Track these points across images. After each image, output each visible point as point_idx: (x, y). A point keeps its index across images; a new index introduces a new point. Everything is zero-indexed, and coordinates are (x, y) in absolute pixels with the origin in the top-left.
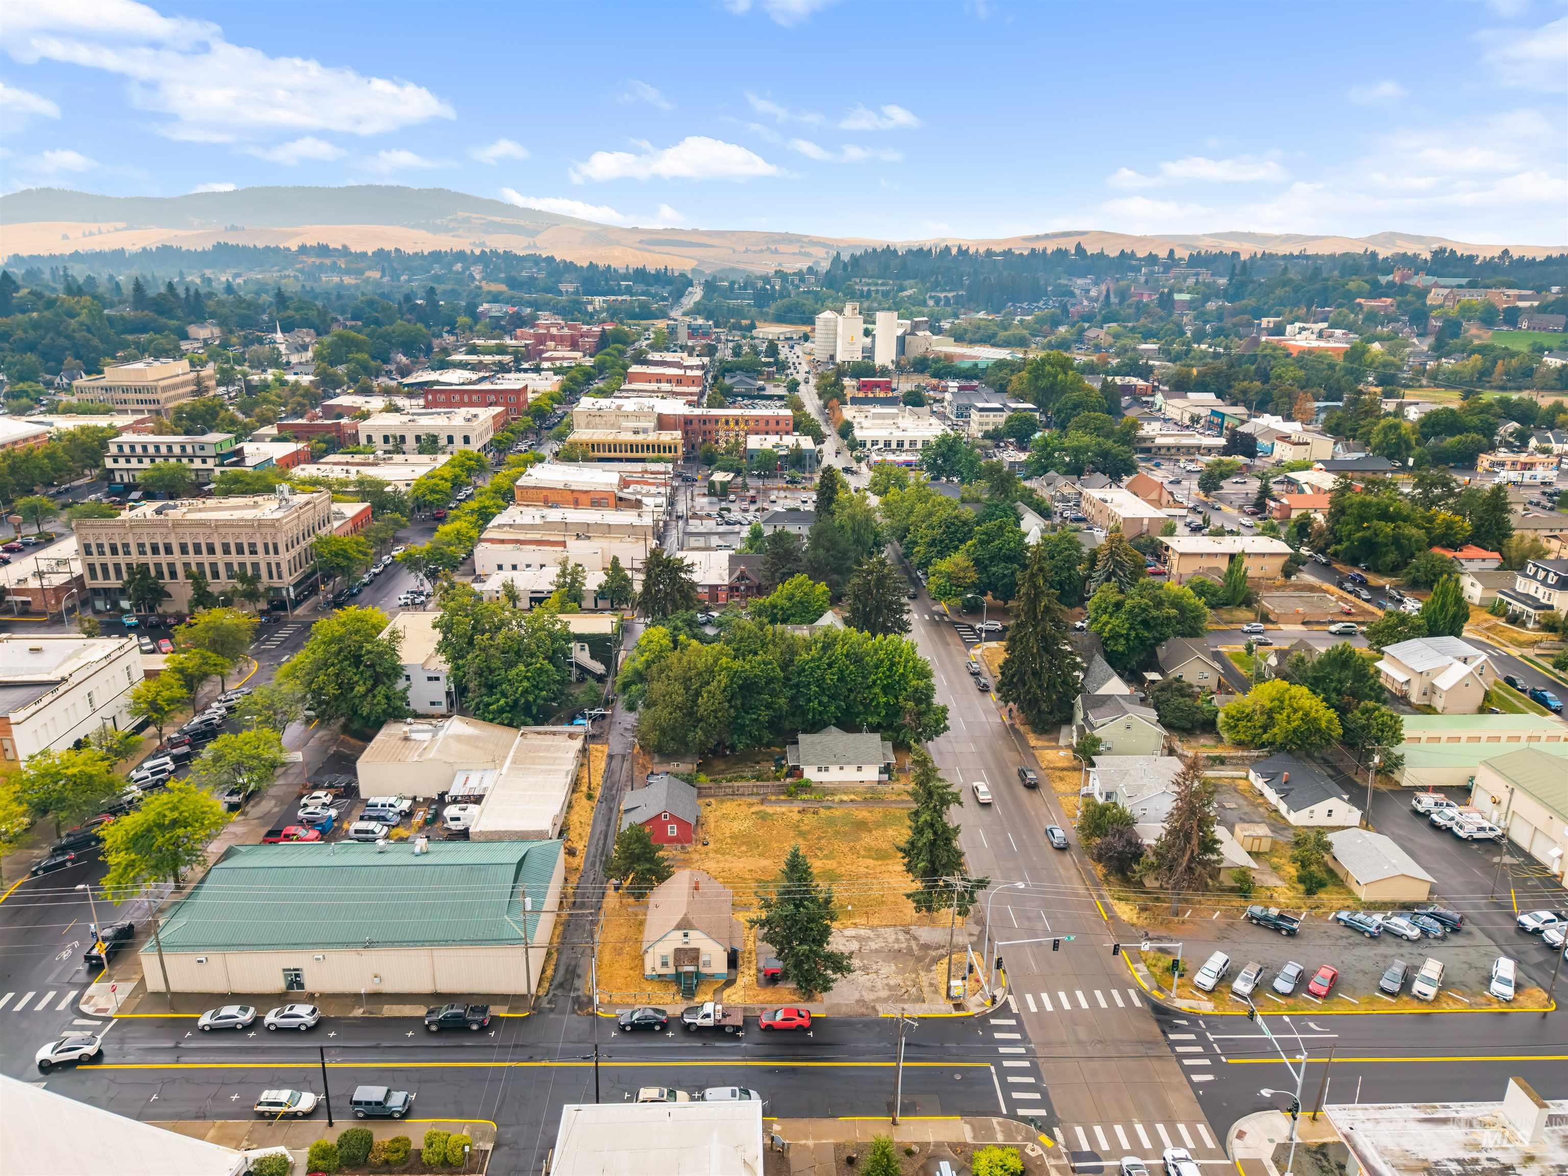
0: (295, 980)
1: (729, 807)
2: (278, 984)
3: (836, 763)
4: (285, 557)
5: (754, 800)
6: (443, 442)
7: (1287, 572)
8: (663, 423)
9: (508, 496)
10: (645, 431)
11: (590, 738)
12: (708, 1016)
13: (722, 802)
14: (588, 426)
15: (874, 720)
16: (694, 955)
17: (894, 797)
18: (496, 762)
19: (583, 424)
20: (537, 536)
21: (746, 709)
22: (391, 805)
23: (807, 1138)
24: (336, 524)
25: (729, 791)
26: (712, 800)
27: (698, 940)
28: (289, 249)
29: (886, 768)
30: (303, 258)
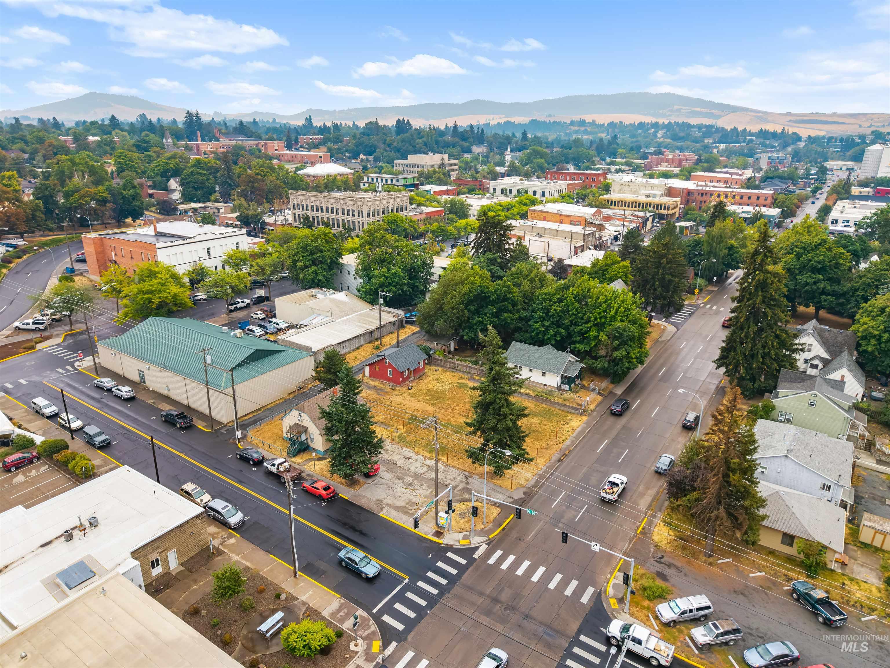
1: (447, 376)
3: (527, 366)
5: (466, 376)
8: (670, 192)
10: (654, 196)
11: (409, 321)
12: (274, 465)
13: (445, 371)
14: (620, 191)
15: (580, 347)
16: (302, 431)
17: (560, 401)
18: (339, 316)
19: (617, 191)
21: (477, 312)
22: (278, 324)
23: (238, 554)
24: (413, 213)
25: (452, 366)
26: (440, 369)
27: (307, 421)
28: (566, 123)
29: (566, 380)
30: (571, 127)
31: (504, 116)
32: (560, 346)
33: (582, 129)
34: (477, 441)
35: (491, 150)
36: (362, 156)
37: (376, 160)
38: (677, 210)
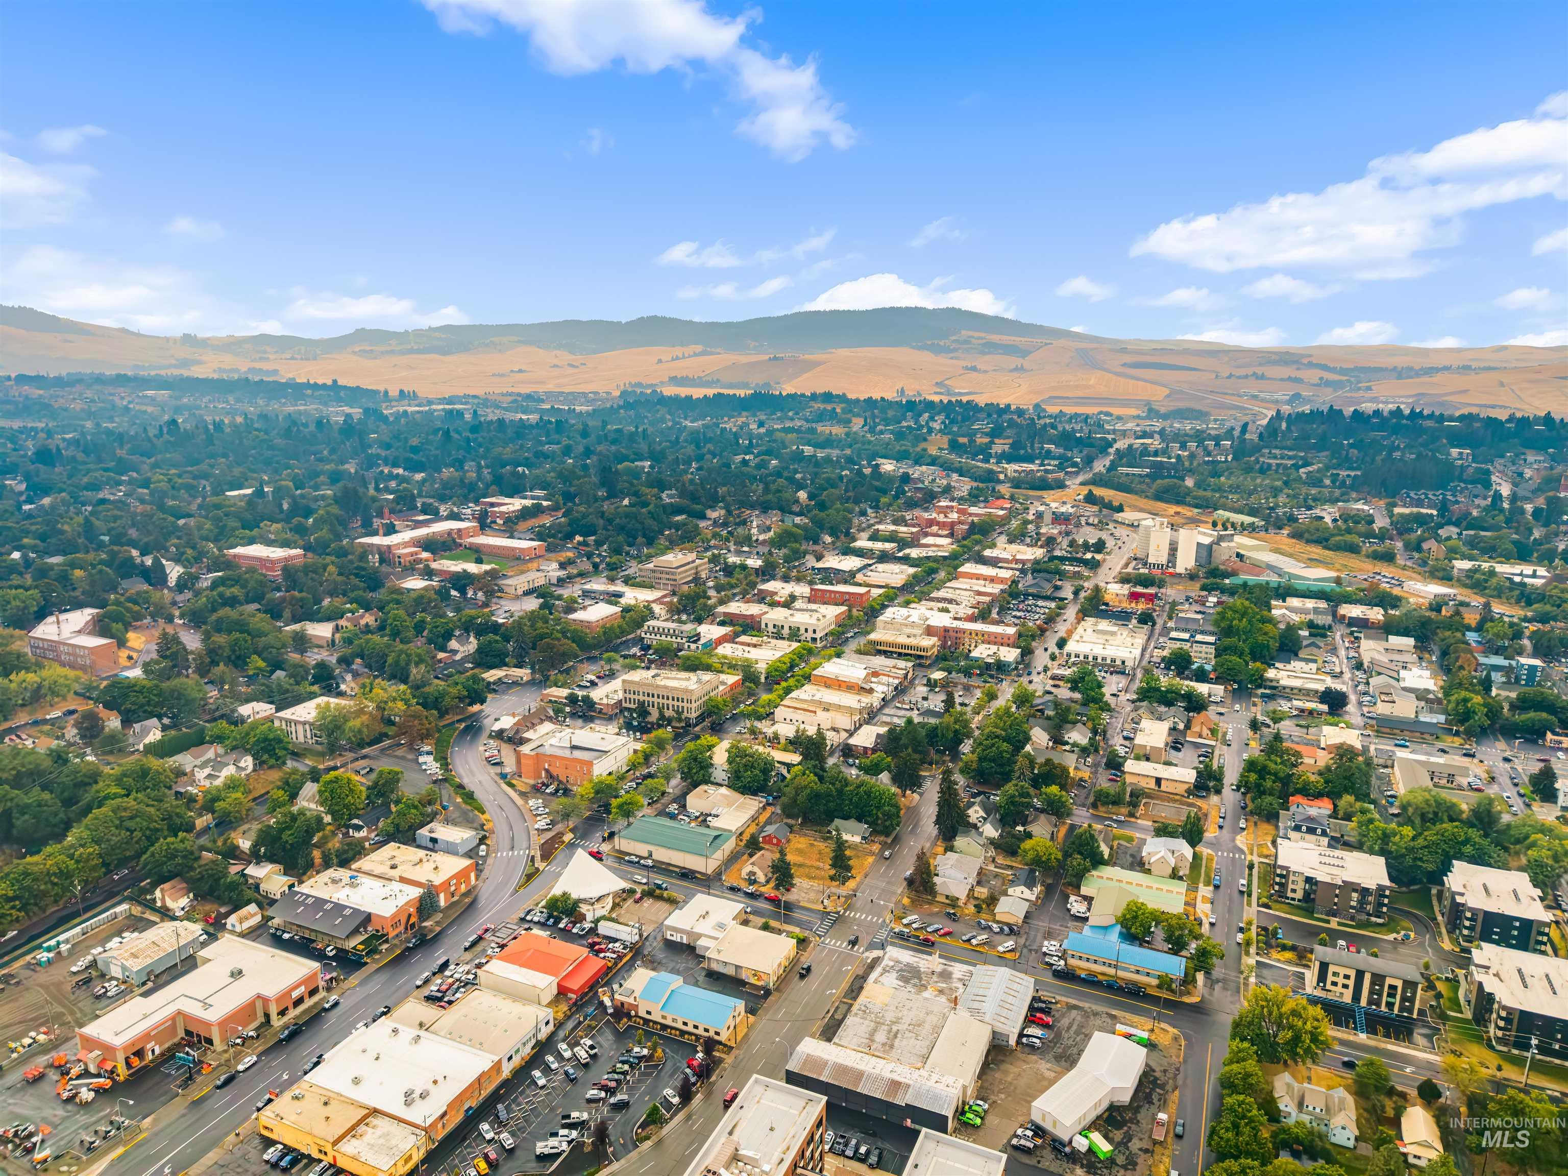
0: (651, 855)
1: (802, 840)
2: (646, 854)
3: (845, 831)
4: (694, 705)
5: (813, 839)
6: (802, 631)
7: (1189, 792)
8: (930, 631)
9: (808, 678)
10: (915, 636)
11: (768, 804)
12: (750, 889)
13: (801, 837)
14: (884, 629)
15: (869, 820)
16: (754, 874)
17: (863, 849)
18: (729, 805)
19: (881, 628)
20: (805, 706)
21: (816, 804)
22: (693, 813)
24: (721, 688)
25: (804, 833)
26: (797, 835)
27: (756, 869)
28: (803, 395)
29: (864, 838)
30: (812, 403)
31: (699, 348)
32: (860, 820)
33: (829, 407)
34: (833, 872)
35: (729, 512)
36: (578, 538)
37: (599, 544)
38: (935, 650)
